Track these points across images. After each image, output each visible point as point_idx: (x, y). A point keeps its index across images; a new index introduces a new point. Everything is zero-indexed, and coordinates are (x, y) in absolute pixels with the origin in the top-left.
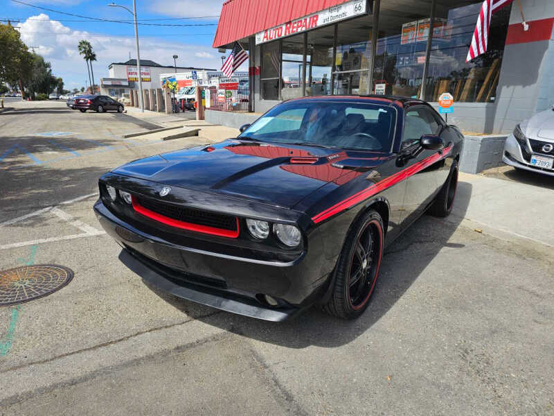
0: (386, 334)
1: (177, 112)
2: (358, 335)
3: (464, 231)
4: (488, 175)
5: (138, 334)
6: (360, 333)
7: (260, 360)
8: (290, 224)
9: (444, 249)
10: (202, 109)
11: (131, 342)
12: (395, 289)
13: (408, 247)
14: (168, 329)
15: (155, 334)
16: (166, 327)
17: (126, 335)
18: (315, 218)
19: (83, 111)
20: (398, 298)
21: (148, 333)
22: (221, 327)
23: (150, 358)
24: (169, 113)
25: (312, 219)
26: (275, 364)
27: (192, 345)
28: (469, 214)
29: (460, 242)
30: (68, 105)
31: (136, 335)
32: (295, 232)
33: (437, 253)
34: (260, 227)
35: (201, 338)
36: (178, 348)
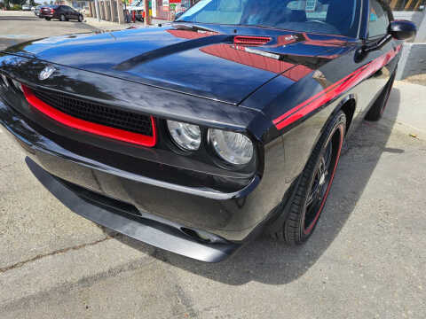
0: (342, 264)
1: (128, 22)
2: (310, 266)
3: (399, 135)
4: (412, 81)
5: (38, 257)
6: (311, 262)
7: (187, 302)
8: (234, 130)
9: (385, 155)
10: (150, 19)
11: (25, 270)
12: (343, 201)
13: (348, 151)
14: (76, 251)
15: (59, 257)
16: (74, 248)
17: (23, 259)
18: (278, 120)
19: (48, 19)
20: (349, 213)
21: (50, 257)
22: (140, 250)
23: (44, 296)
24: (122, 23)
25: (274, 122)
26: (205, 309)
27: (102, 276)
28: (400, 117)
29: (398, 147)
30: (36, 14)
31: (34, 259)
32: (242, 141)
33: (378, 159)
34: (188, 131)
35: (115, 264)
36: (84, 280)
